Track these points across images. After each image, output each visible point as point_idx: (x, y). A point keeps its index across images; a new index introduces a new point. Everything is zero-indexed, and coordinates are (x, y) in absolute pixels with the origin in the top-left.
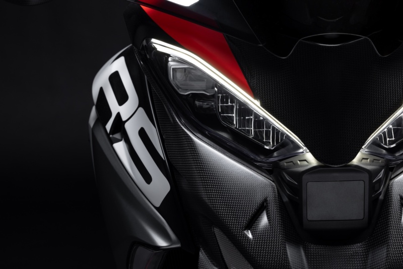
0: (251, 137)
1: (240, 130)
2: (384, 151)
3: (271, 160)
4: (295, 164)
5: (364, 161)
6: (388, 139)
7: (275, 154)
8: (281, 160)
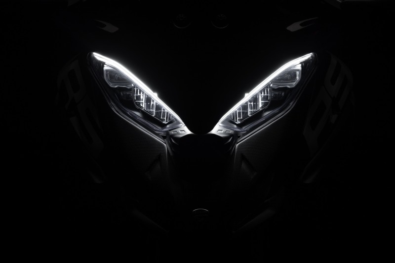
0: (153, 116)
1: (147, 111)
2: (235, 126)
3: (165, 130)
4: (178, 133)
5: (219, 132)
6: (238, 118)
7: (168, 126)
8: (170, 130)
